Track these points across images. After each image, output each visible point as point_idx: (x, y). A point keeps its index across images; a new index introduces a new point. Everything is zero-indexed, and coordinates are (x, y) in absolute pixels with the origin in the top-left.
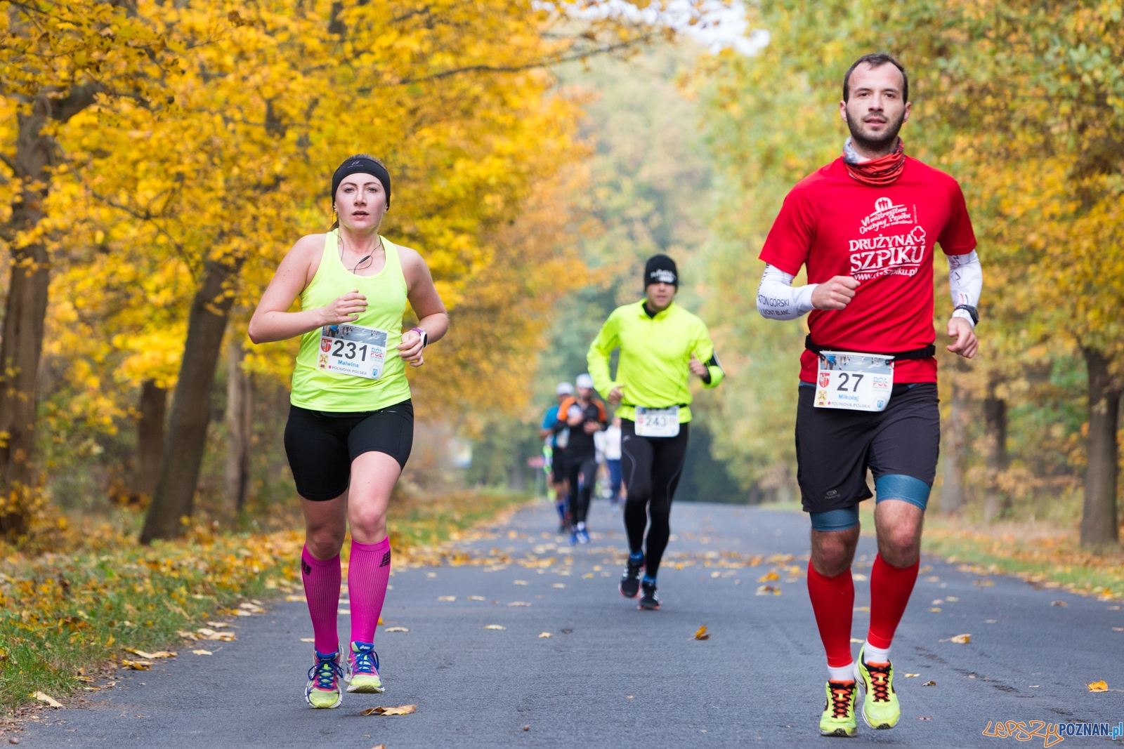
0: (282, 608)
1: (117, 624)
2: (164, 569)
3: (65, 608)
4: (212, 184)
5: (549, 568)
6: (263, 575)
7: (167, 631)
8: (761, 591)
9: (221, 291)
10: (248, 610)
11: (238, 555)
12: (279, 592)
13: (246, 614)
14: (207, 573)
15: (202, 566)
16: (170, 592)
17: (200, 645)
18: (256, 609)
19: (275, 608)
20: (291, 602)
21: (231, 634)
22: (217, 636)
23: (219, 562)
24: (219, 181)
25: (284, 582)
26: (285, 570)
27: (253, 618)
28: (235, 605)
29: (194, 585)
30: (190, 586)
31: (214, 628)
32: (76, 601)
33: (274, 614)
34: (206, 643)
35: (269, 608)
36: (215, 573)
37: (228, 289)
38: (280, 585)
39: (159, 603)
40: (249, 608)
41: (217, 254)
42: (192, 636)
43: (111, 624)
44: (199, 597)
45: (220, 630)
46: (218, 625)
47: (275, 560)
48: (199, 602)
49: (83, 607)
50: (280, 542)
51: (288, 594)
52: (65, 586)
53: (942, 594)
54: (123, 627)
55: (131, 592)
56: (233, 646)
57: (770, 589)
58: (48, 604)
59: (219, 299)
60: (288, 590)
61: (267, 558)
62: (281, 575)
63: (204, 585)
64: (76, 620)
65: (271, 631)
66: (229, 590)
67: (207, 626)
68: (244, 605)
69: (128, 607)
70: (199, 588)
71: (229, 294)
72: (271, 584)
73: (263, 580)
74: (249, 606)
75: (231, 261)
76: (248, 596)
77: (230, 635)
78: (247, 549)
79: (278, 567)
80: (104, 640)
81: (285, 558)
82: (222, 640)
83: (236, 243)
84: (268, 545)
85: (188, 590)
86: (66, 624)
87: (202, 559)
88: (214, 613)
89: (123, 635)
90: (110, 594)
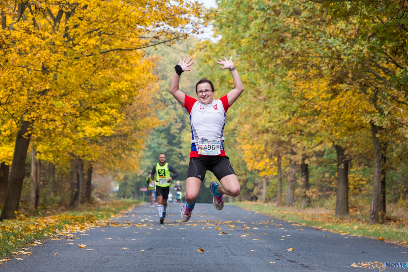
0: (49, 243)
2: (7, 230)
4: (23, 93)
5: (146, 227)
6: (43, 231)
7: (7, 251)
8: (220, 234)
9: (27, 131)
10: (37, 243)
11: (34, 224)
12: (48, 237)
13: (36, 245)
14: (22, 231)
15: (21, 228)
16: (9, 238)
17: (19, 256)
18: (40, 243)
19: (47, 243)
20: (53, 240)
21: (30, 252)
22: (25, 253)
23: (27, 227)
24: (25, 92)
25: (50, 233)
26: (50, 229)
27: (38, 247)
28: (32, 242)
29: (17, 235)
31: (24, 250)
33: (46, 245)
34: (21, 256)
35: (44, 243)
36: (25, 231)
37: (29, 130)
38: (49, 235)
39: (5, 242)
41: (25, 118)
42: (16, 253)
44: (19, 239)
45: (27, 251)
46: (26, 249)
47: (47, 225)
48: (20, 241)
50: (49, 219)
51: (51, 238)
53: (285, 234)
56: (31, 256)
57: (223, 233)
59: (26, 134)
60: (52, 236)
61: (44, 225)
62: (49, 231)
63: (21, 235)
65: (45, 251)
66: (30, 237)
67: (22, 250)
68: (35, 242)
70: (19, 236)
71: (30, 132)
72: (45, 235)
73: (42, 233)
74: (37, 242)
75: (30, 121)
76: (37, 238)
78: (37, 222)
79: (48, 228)
81: (51, 225)
82: (27, 254)
83: (33, 114)
84: (45, 221)
85: (15, 237)
87: (21, 226)
88: (24, 245)
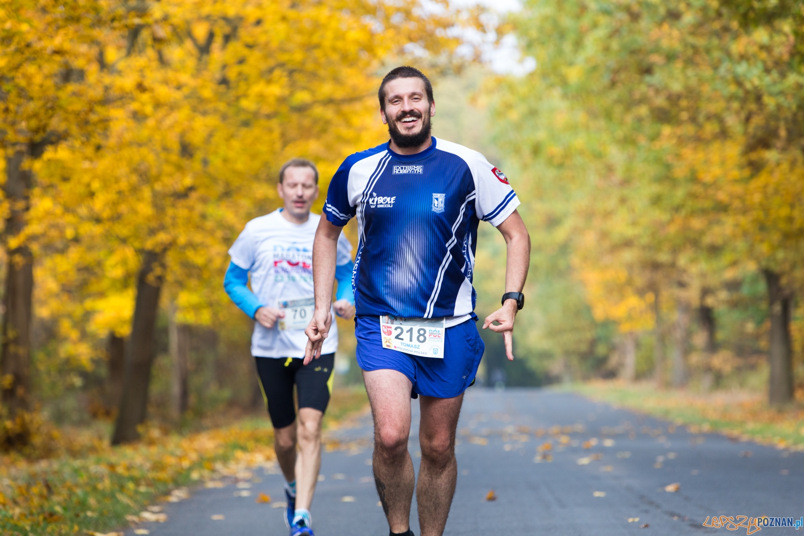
0: (201, 494)
1: (82, 515)
2: (120, 470)
3: (46, 505)
6: (191, 469)
7: (118, 516)
8: (538, 459)
11: (172, 454)
12: (201, 481)
13: (175, 499)
14: (150, 470)
15: (148, 465)
16: (122, 488)
17: (141, 526)
18: (183, 495)
19: (197, 493)
20: (209, 488)
22: (154, 518)
23: (159, 461)
25: (204, 473)
26: (206, 464)
27: (181, 503)
28: (168, 493)
29: (140, 480)
30: (137, 481)
31: (153, 513)
32: (55, 498)
33: (194, 499)
34: (145, 524)
35: (193, 493)
36: (155, 470)
38: (202, 476)
39: (112, 496)
40: (178, 495)
41: (149, 244)
42: (136, 519)
43: (77, 515)
44: (143, 489)
45: (156, 513)
46: (156, 509)
48: (142, 493)
49: (59, 504)
52: (48, 487)
53: (664, 452)
54: (86, 517)
55: (95, 489)
56: (166, 524)
57: (545, 456)
58: (36, 501)
61: (194, 456)
63: (146, 479)
64: (52, 514)
66: (165, 482)
67: (146, 510)
68: (174, 493)
69: (92, 501)
70: (143, 482)
71: (159, 272)
72: (195, 475)
73: (189, 474)
75: (158, 250)
76: (178, 485)
77: (162, 517)
78: (181, 449)
79: (201, 462)
80: (72, 528)
81: (207, 455)
82: (157, 522)
83: (163, 236)
84: (195, 445)
85: (135, 485)
86: (45, 519)
87: (147, 459)
88: (153, 500)
89: (86, 522)
90: (79, 492)
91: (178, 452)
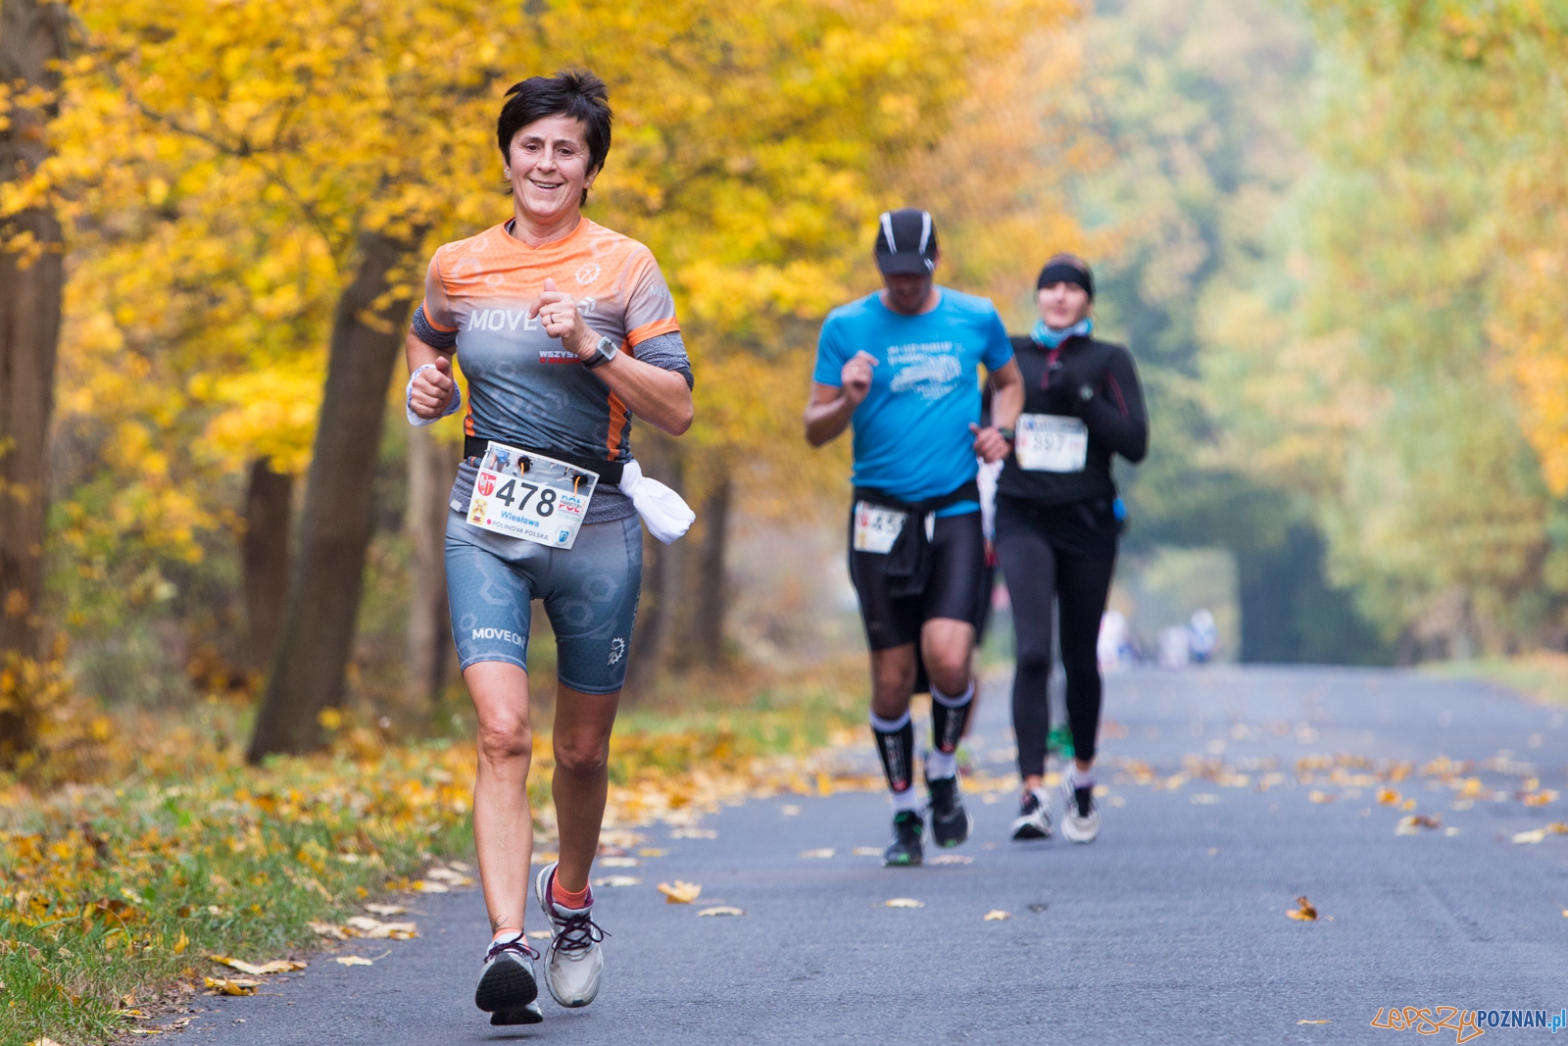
1: (195, 912)
2: (285, 810)
3: (98, 884)
4: (363, 86)
7: (289, 922)
8: (1405, 827)
9: (386, 287)
10: (443, 881)
11: (426, 782)
13: (439, 888)
14: (366, 814)
15: (359, 802)
16: (295, 851)
17: (350, 947)
18: (457, 880)
21: (409, 927)
22: (383, 930)
23: (390, 795)
24: (376, 79)
27: (453, 896)
28: (418, 873)
29: (341, 836)
30: (333, 841)
31: (378, 916)
32: (120, 871)
34: (358, 943)
36: (382, 813)
37: (401, 282)
39: (274, 872)
40: (445, 878)
41: (377, 218)
42: (336, 931)
43: (183, 912)
44: (351, 858)
45: (390, 918)
46: (386, 910)
48: (352, 869)
49: (131, 882)
52: (99, 845)
54: (205, 918)
55: (223, 852)
56: (415, 947)
58: (68, 878)
59: (382, 302)
63: (359, 835)
64: (117, 905)
67: (365, 913)
68: (435, 873)
69: (217, 880)
70: (352, 843)
71: (402, 292)
74: (445, 873)
75: (403, 231)
76: (443, 854)
77: (406, 929)
78: (445, 769)
80: (170, 941)
82: (392, 938)
83: (413, 196)
85: (331, 848)
86: (99, 912)
87: (358, 789)
88: (379, 888)
89: (209, 930)
90: (182, 856)
91: (439, 775)
